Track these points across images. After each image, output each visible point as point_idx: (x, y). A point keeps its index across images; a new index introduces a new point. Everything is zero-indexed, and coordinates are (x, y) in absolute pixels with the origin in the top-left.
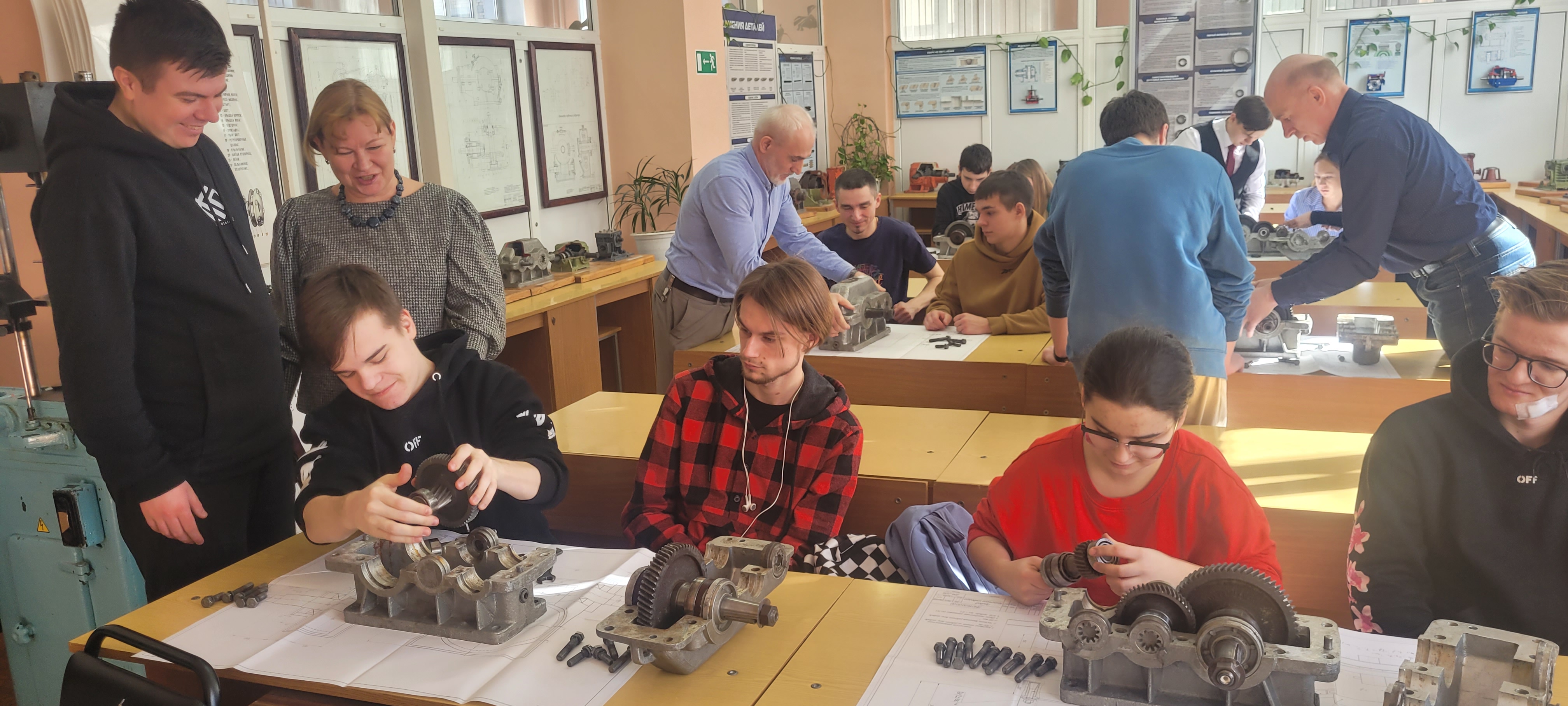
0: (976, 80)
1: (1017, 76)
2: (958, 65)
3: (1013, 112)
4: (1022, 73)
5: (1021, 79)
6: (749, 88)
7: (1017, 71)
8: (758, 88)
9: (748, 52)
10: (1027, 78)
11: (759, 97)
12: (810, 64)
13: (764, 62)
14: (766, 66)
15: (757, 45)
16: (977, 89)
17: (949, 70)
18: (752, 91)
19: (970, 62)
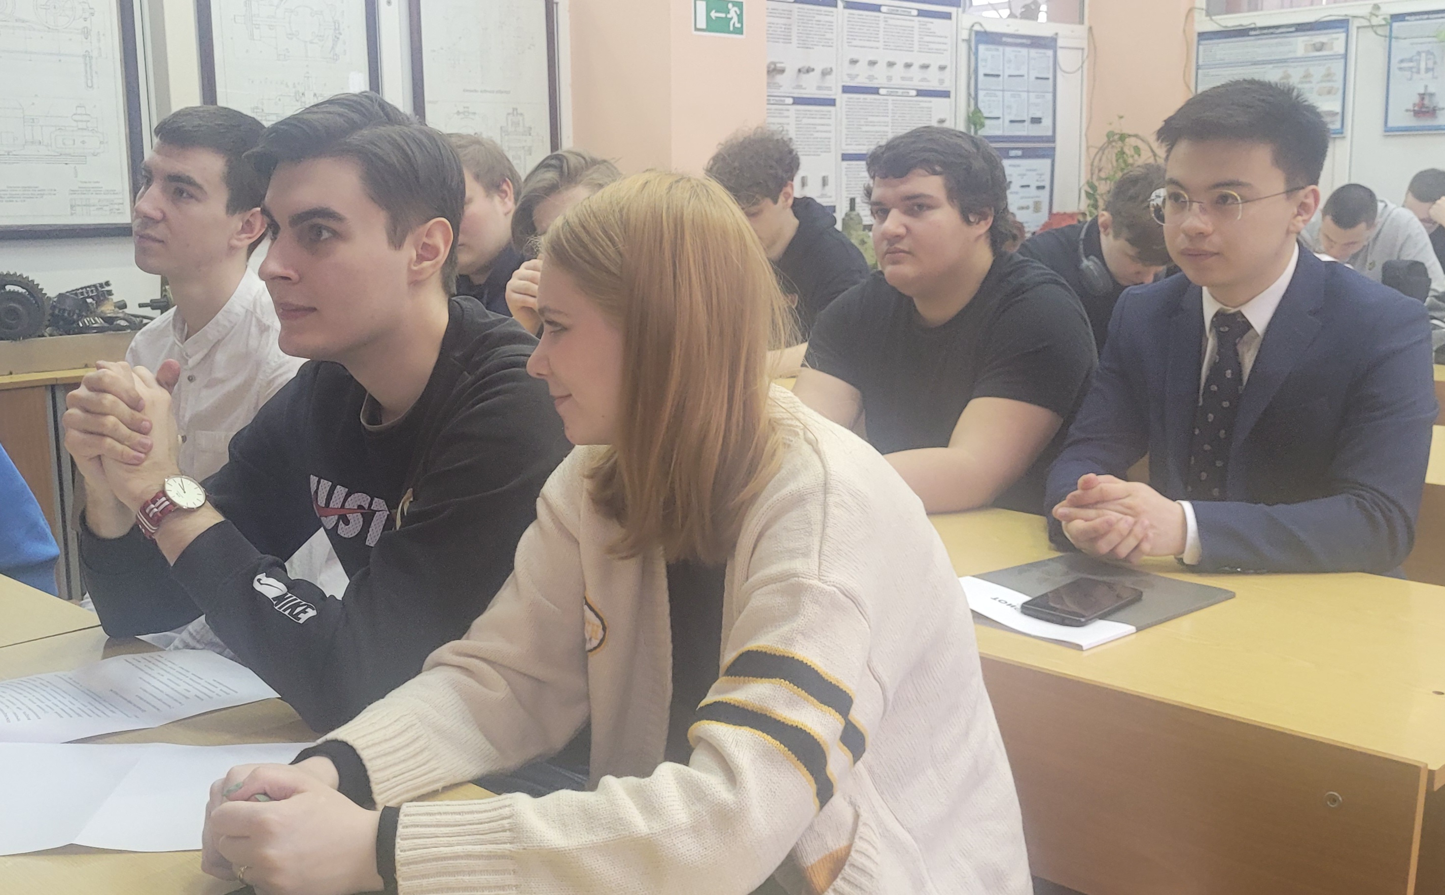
0: (1328, 76)
1: (1400, 69)
2: (1300, 52)
3: (1389, 131)
4: (1411, 64)
5: (1408, 74)
6: (889, 78)
7: (1402, 61)
8: (911, 79)
9: (891, 22)
10: (1418, 72)
11: (914, 93)
12: (1050, 53)
13: (927, 39)
14: (932, 46)
15: (915, 13)
16: (1329, 92)
17: (1284, 61)
18: (896, 82)
19: (1320, 47)
